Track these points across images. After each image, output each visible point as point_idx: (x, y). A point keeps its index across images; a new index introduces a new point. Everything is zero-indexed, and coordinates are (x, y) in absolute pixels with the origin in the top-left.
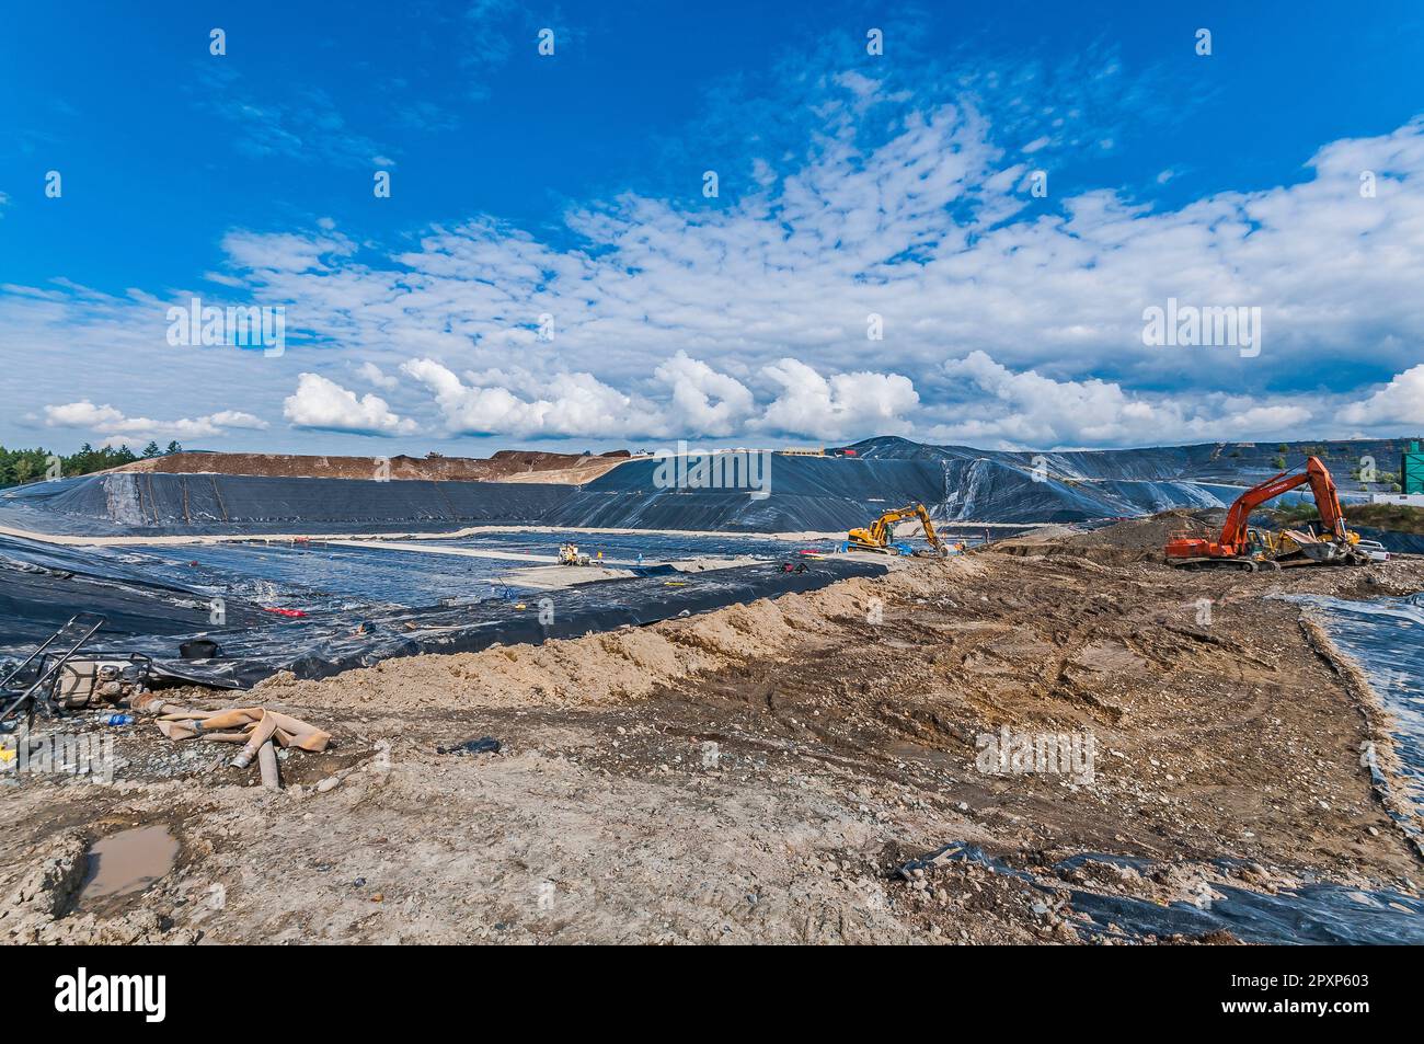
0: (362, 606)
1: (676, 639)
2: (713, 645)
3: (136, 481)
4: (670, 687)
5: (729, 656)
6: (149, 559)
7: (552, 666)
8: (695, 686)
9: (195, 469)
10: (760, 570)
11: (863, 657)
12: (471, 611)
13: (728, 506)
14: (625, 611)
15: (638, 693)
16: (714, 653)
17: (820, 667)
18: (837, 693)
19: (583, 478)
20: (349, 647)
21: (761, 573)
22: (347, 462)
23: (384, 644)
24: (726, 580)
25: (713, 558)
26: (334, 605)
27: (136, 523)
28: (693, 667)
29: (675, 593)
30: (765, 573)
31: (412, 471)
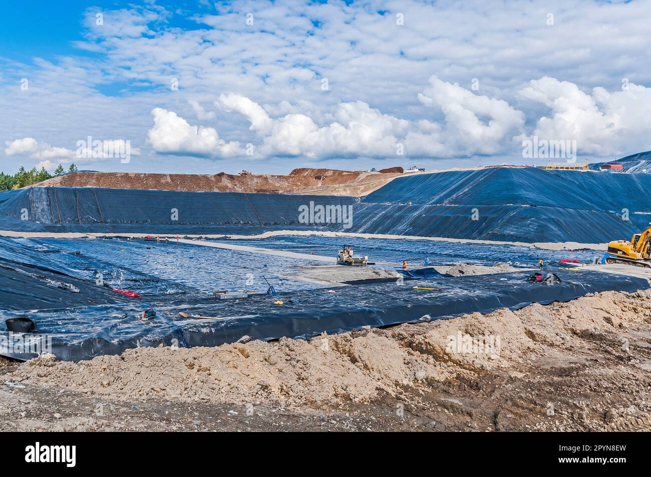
0: (180, 291)
1: (410, 345)
2: (445, 353)
3: (48, 193)
4: (393, 394)
5: (460, 365)
6: (53, 248)
7: (281, 364)
8: (419, 395)
9: (85, 184)
10: (510, 278)
11: (610, 380)
12: (237, 304)
13: (491, 216)
14: (370, 312)
15: (360, 397)
16: (446, 361)
17: (557, 386)
18: (573, 419)
19: (363, 191)
20: (130, 330)
21: (511, 282)
22: (183, 178)
23: (158, 330)
24: (474, 287)
25: (473, 264)
26: (161, 290)
27: (48, 222)
28: (421, 375)
29: (420, 297)
30: (515, 282)
31: (230, 185)
